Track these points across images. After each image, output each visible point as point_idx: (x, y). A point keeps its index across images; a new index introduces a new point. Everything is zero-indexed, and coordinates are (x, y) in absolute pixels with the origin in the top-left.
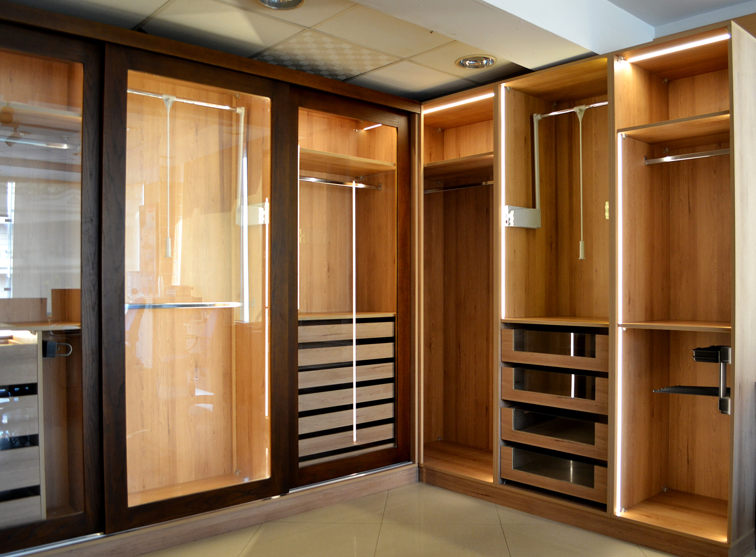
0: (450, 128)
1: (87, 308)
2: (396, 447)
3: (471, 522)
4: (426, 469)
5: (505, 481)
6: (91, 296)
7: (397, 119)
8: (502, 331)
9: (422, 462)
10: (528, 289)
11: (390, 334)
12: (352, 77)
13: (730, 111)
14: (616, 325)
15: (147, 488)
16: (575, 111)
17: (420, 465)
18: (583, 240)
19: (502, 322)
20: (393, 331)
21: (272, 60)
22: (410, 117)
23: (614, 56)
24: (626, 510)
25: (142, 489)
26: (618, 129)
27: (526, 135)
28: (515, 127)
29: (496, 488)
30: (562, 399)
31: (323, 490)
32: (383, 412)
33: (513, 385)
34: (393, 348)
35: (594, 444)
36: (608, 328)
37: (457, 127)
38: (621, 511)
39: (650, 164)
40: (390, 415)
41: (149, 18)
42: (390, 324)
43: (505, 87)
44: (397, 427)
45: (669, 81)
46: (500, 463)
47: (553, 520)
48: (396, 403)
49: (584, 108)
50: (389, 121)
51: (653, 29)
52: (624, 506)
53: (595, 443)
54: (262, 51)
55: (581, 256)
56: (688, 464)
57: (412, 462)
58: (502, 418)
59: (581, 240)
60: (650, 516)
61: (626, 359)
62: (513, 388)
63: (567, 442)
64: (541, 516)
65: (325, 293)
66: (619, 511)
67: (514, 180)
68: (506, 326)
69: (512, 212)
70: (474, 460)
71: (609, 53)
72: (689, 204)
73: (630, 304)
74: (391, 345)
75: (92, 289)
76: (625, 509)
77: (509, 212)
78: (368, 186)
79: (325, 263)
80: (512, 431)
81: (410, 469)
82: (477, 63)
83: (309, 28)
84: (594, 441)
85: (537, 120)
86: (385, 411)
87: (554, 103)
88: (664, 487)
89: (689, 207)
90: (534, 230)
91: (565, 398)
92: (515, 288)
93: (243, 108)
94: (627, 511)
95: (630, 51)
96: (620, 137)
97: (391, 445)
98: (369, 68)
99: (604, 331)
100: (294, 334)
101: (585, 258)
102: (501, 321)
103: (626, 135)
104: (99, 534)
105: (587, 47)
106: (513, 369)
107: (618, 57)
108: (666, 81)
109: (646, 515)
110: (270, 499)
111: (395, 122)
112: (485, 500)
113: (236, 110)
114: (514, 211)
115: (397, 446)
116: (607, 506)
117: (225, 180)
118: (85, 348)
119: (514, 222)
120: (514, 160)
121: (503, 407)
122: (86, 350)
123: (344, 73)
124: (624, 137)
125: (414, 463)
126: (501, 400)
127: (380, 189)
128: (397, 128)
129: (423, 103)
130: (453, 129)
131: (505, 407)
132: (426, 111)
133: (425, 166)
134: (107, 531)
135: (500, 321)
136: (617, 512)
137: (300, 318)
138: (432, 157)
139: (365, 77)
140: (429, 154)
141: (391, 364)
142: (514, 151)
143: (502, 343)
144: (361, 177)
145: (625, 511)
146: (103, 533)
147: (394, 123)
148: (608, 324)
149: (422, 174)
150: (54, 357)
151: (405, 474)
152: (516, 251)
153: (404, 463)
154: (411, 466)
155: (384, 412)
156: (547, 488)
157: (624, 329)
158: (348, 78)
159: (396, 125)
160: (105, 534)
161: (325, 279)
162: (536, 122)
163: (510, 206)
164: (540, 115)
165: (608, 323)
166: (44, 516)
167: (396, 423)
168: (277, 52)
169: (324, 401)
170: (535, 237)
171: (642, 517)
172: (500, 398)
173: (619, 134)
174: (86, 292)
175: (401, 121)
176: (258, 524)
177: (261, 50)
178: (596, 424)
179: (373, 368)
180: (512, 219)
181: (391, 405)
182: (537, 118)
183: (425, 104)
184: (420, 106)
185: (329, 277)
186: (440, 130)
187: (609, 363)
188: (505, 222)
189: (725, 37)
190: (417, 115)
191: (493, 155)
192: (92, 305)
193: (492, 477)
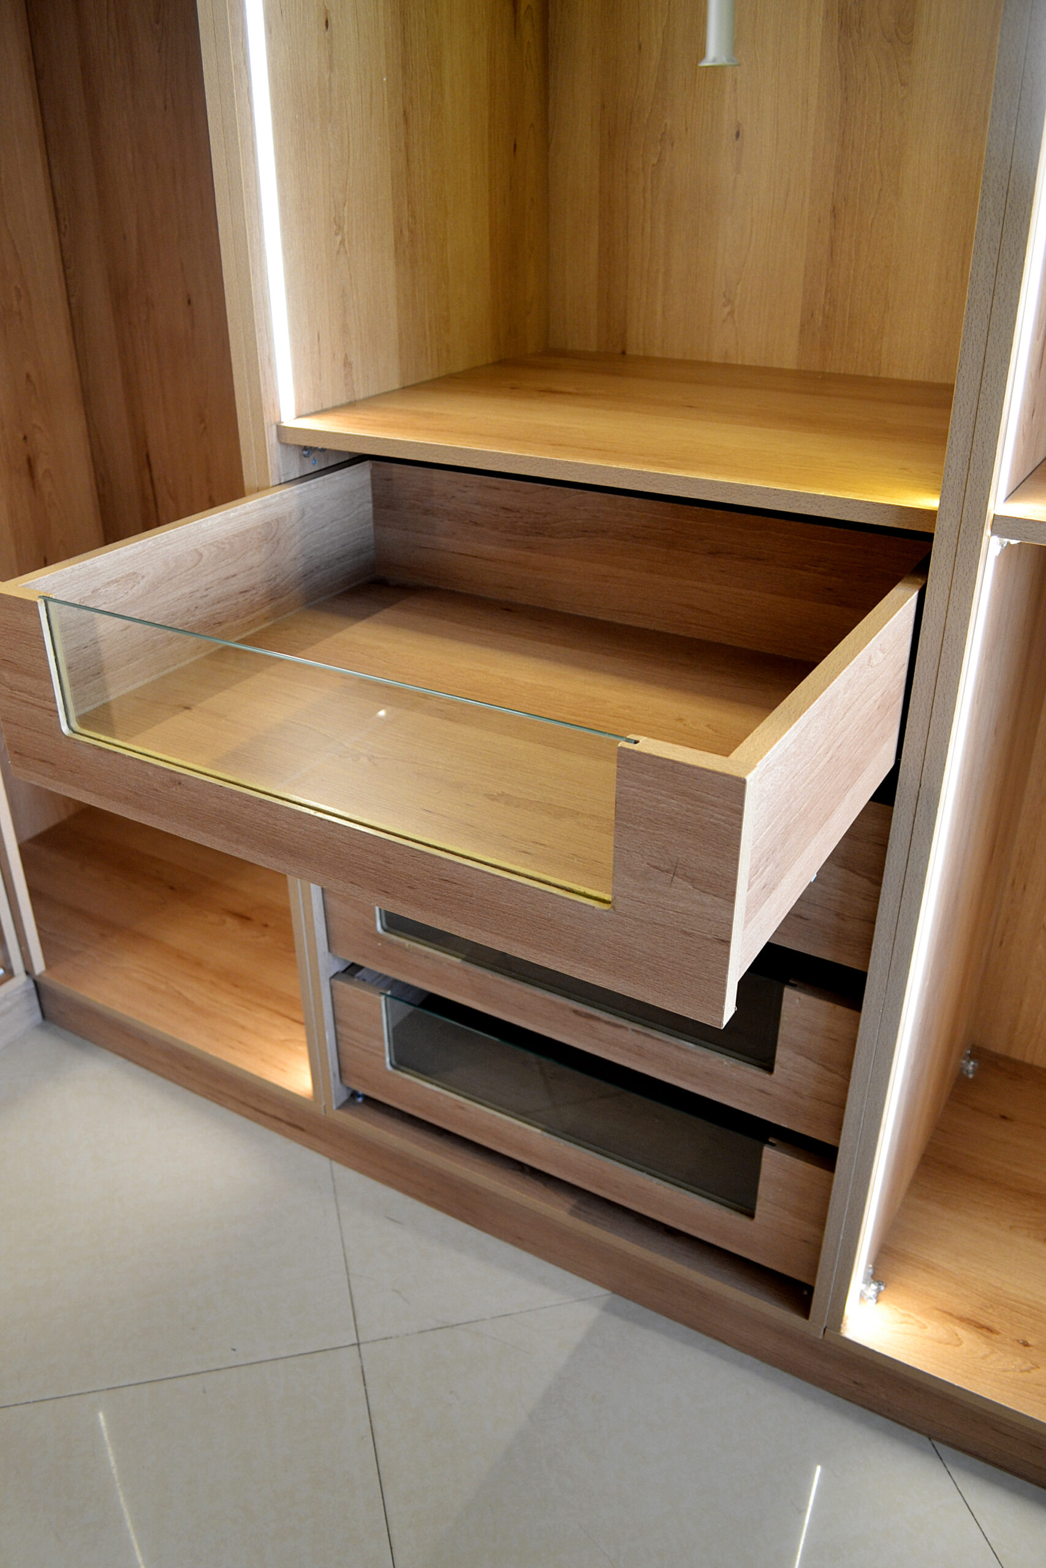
4: (62, 992)
9: (38, 967)
17: (35, 979)
35: (770, 1069)
53: (777, 1067)
55: (718, 49)
63: (633, 1030)
80: (377, 936)
84: (773, 1057)
92: (342, 242)
102: (279, 436)
116: (817, 1293)
135: (271, 437)
178: (789, 994)
193: (304, 1049)
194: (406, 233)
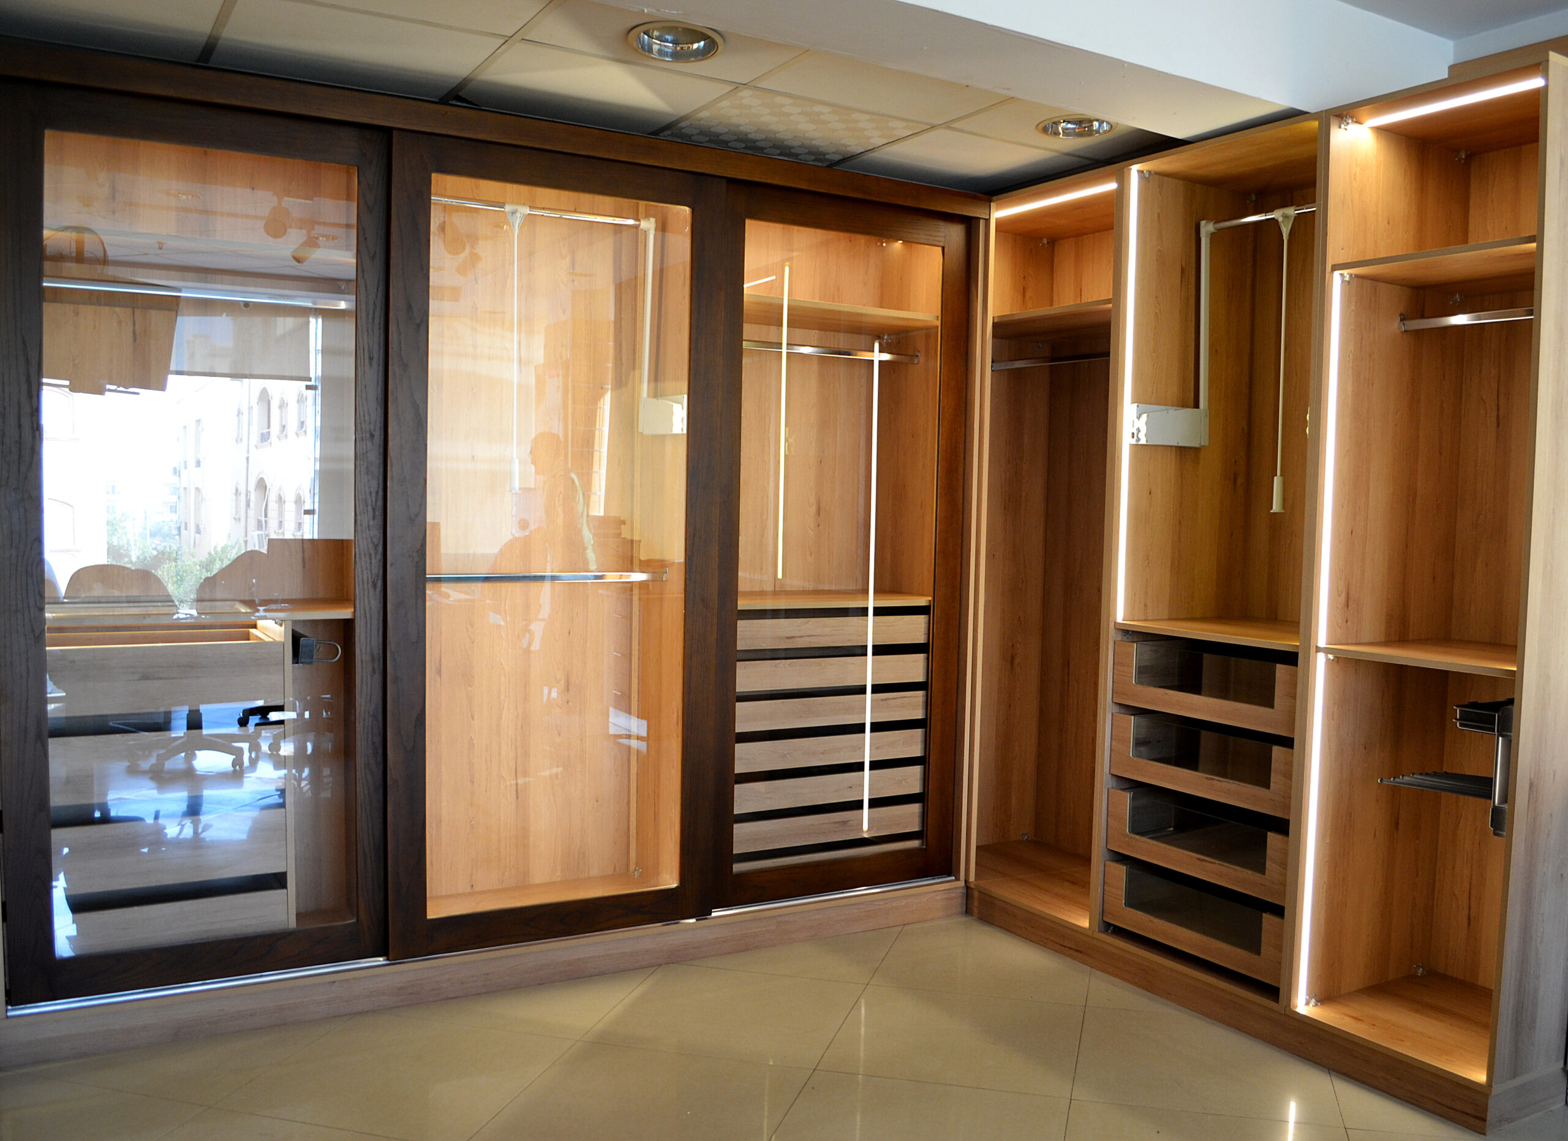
0: (1063, 238)
1: (363, 583)
2: (924, 847)
3: (1031, 997)
4: (980, 892)
5: (1112, 927)
6: (371, 563)
7: (942, 230)
8: (1116, 645)
9: (972, 878)
10: (1180, 565)
11: (920, 638)
12: (852, 156)
13: (1537, 237)
14: (1313, 650)
15: (477, 889)
16: (1276, 218)
17: (968, 885)
18: (1281, 475)
19: (1117, 627)
20: (927, 632)
21: (697, 134)
22: (970, 225)
23: (1331, 117)
24: (1319, 1004)
25: (469, 890)
26: (1333, 264)
27: (1184, 263)
28: (1159, 249)
29: (1095, 938)
30: (1212, 782)
31: (776, 916)
32: (901, 782)
33: (1130, 748)
34: (926, 664)
35: (1263, 874)
36: (1297, 654)
37: (1078, 236)
38: (1307, 1004)
39: (1410, 331)
40: (916, 788)
41: (464, 83)
42: (921, 620)
43: (1138, 171)
44: (927, 810)
45: (1469, 157)
46: (1103, 894)
47: (1189, 1009)
48: (927, 766)
49: (1292, 212)
50: (926, 235)
51: (1450, 44)
52: (1315, 995)
53: (1266, 872)
54: (673, 122)
55: (1276, 507)
56: (1469, 924)
57: (954, 878)
58: (1109, 810)
59: (1276, 475)
60: (1360, 1018)
61: (1333, 714)
62: (1129, 755)
63: (1219, 864)
64: (1167, 998)
65: (811, 555)
66: (1303, 1004)
67: (1154, 352)
68: (1125, 635)
69: (1144, 417)
70: (1073, 883)
71: (1322, 111)
72: (1498, 410)
73: (1349, 608)
74: (920, 657)
75: (372, 552)
76: (1317, 1001)
77: (1139, 418)
78: (895, 356)
79: (812, 500)
80: (1126, 836)
81: (948, 890)
82: (1079, 128)
83: (744, 84)
84: (1265, 867)
85: (1207, 232)
86: (904, 780)
87: (1252, 194)
88: (1418, 967)
89: (1498, 415)
90: (1196, 450)
91: (1218, 780)
92: (1149, 563)
93: (653, 220)
94: (1321, 1004)
95: (1370, 106)
96: (1337, 282)
97: (915, 844)
98: (877, 141)
99: (1290, 658)
100: (729, 634)
101: (1283, 511)
102: (1115, 626)
103: (1351, 275)
104: (381, 959)
105: (1279, 100)
106: (1131, 718)
107: (1342, 118)
108: (1464, 157)
109: (1354, 1015)
110: (678, 923)
111: (940, 237)
112: (1075, 958)
113: (639, 225)
114: (1148, 416)
115: (926, 846)
116: (1281, 992)
117: (624, 350)
118: (361, 651)
119: (1146, 435)
120: (1156, 313)
121: (1112, 788)
122: (361, 654)
123: (834, 150)
124: (1347, 278)
125: (957, 879)
126: (1110, 776)
127: (916, 362)
128: (943, 248)
129: (995, 198)
130: (1071, 239)
131: (1116, 789)
132: (1001, 213)
133: (995, 321)
134: (391, 957)
135: (1112, 625)
136: (1298, 1005)
137: (743, 604)
138: (1028, 294)
139: (876, 155)
140: (1022, 291)
141: (920, 694)
142: (1156, 297)
143: (1115, 666)
144: (886, 337)
145: (1316, 1005)
146: (385, 958)
147: (937, 238)
148: (1298, 646)
149: (990, 335)
150: (311, 663)
151: (938, 898)
152: (1153, 491)
153: (938, 878)
154: (953, 883)
155: (903, 782)
156: (1179, 948)
157: (1331, 657)
158: (846, 157)
159: (940, 241)
160: (388, 959)
161: (810, 528)
162: (1206, 237)
163: (1140, 405)
164: (1213, 222)
165: (1298, 644)
166: (293, 924)
167: (926, 803)
168: (702, 122)
169: (785, 756)
170: (1198, 463)
171: (1344, 1019)
172: (1106, 769)
173: (1337, 274)
174: (363, 557)
175: (955, 234)
176: (652, 966)
177: (674, 119)
178: (1270, 835)
179: (882, 700)
180: (1144, 430)
181: (917, 770)
182: (1207, 228)
183: (997, 200)
184: (988, 204)
185: (819, 526)
186: (1045, 241)
187: (1296, 721)
188: (1131, 435)
189: (1535, 83)
190: (982, 223)
191: (1111, 305)
192: (372, 578)
193: (1088, 917)
194: (1176, 562)
